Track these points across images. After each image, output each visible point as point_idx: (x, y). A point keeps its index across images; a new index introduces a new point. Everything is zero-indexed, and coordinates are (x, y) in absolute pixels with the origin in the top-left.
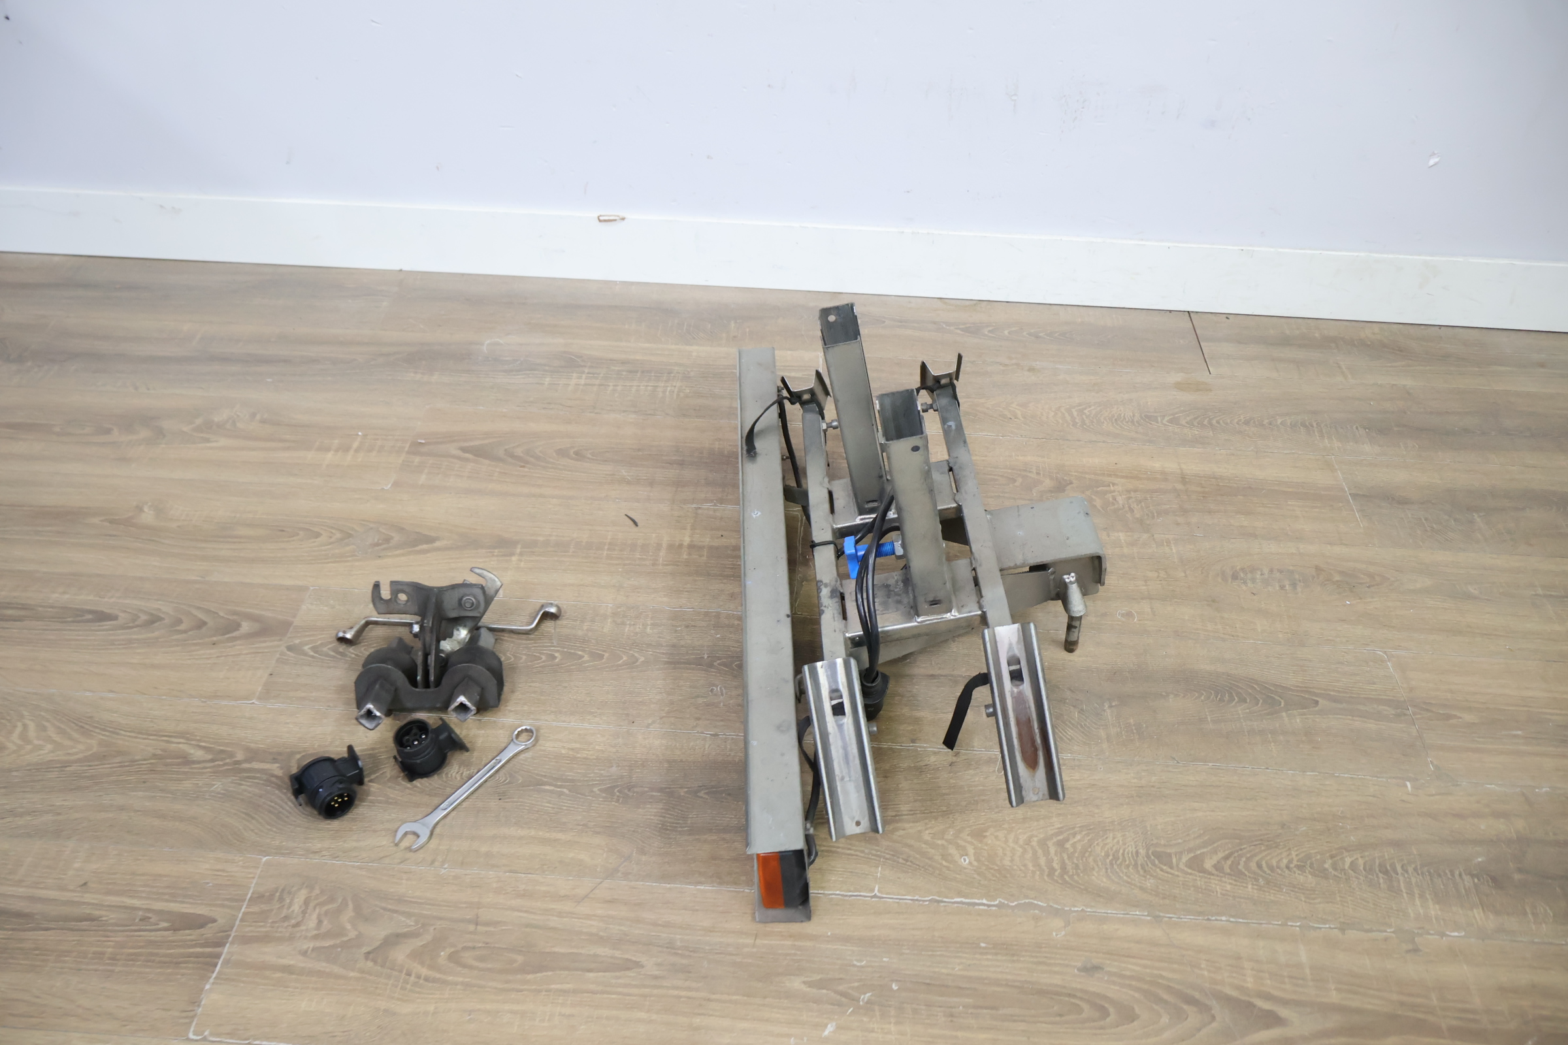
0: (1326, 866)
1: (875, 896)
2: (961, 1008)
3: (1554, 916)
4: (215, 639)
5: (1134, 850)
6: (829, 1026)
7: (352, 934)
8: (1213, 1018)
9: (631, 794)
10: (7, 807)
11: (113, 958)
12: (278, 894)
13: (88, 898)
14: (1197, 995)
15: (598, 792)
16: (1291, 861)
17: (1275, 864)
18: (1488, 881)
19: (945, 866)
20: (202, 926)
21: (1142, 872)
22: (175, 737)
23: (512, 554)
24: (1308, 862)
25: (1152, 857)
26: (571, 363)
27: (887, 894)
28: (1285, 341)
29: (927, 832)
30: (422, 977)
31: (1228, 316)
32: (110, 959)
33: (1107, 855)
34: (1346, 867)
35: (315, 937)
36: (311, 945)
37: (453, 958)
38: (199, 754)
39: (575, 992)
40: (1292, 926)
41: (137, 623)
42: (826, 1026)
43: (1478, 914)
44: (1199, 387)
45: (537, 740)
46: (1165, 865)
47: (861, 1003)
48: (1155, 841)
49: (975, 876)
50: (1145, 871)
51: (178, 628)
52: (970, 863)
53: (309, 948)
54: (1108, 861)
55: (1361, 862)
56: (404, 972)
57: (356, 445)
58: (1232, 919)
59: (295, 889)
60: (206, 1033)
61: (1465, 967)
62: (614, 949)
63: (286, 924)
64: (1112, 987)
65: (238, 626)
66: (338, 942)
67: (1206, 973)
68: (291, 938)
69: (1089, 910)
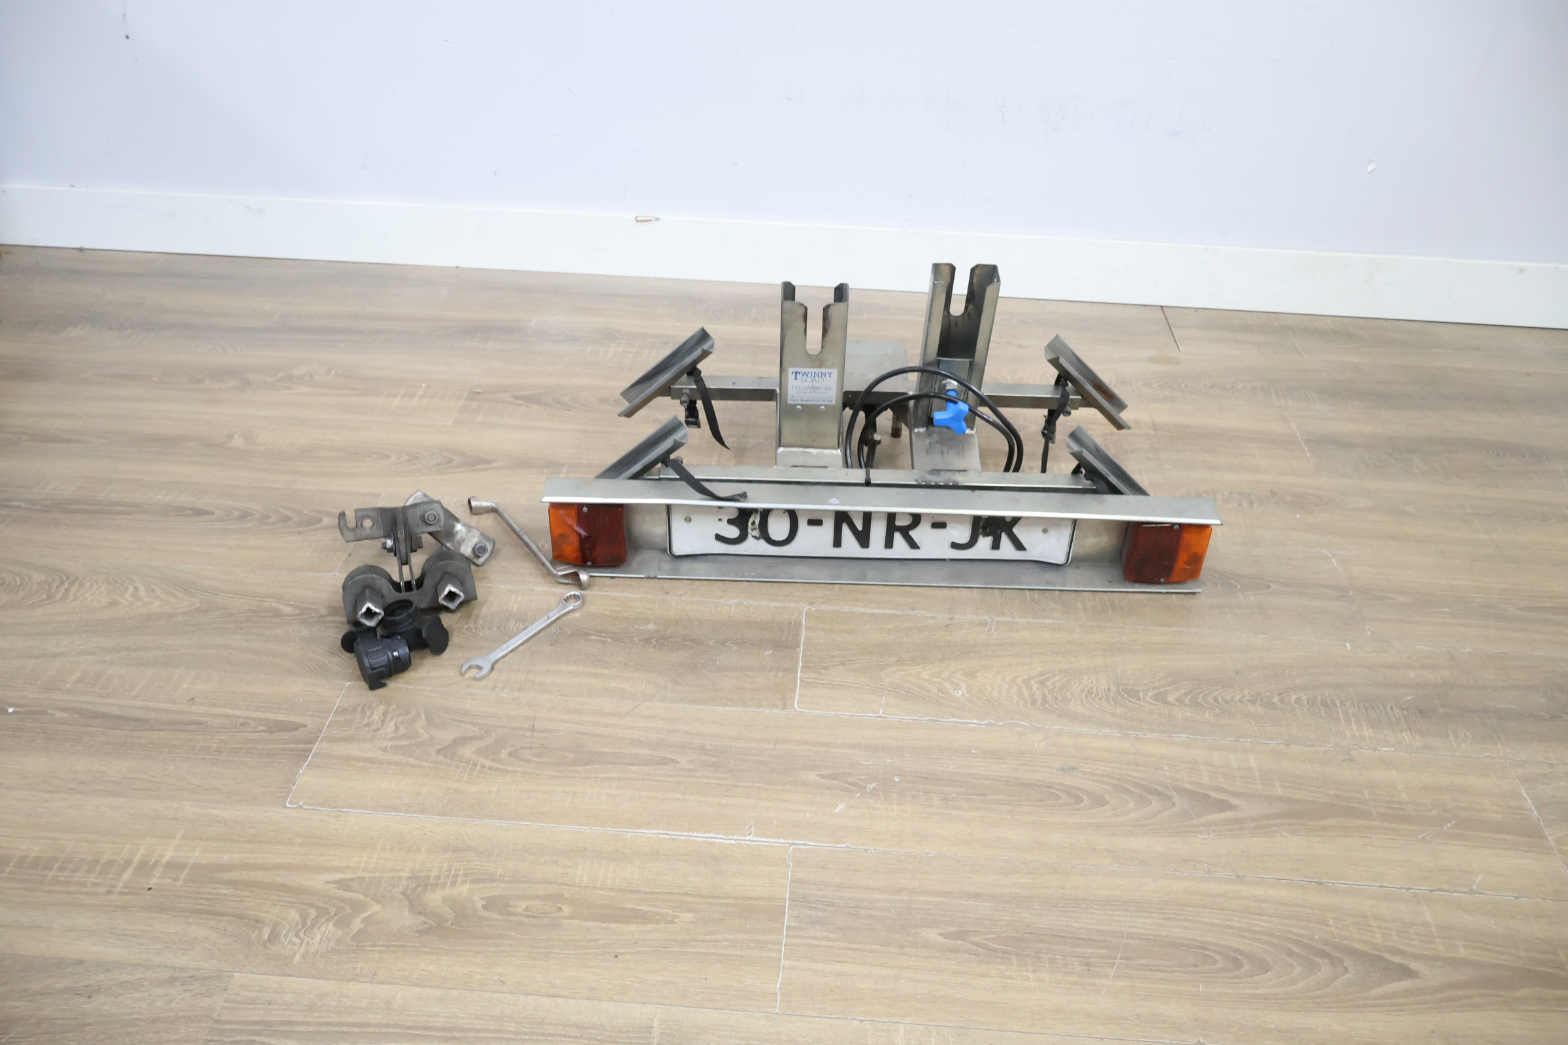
0: (1274, 700)
1: (880, 716)
2: (954, 794)
3: (1473, 738)
4: (299, 529)
5: (1106, 688)
6: (840, 805)
7: (426, 736)
8: (1174, 804)
9: (666, 643)
10: (123, 645)
11: (219, 751)
12: (360, 709)
13: (195, 708)
14: (1160, 788)
15: (637, 641)
16: (1243, 697)
17: (1229, 699)
18: (1415, 713)
19: (941, 697)
20: (296, 729)
21: (1113, 703)
22: (266, 598)
23: (559, 473)
24: (1259, 699)
25: (1122, 693)
26: (610, 336)
27: (890, 715)
28: (1247, 329)
29: (925, 673)
30: (487, 767)
31: (1196, 309)
32: (215, 751)
33: (1083, 691)
34: (1292, 701)
35: (391, 739)
36: (390, 744)
37: (513, 754)
38: (288, 610)
39: (619, 779)
40: (1243, 742)
41: (230, 517)
42: (837, 806)
43: (1406, 736)
44: (1169, 361)
45: (583, 603)
46: (1133, 698)
47: (867, 790)
48: (1124, 682)
49: (967, 703)
50: (1116, 702)
51: (267, 521)
52: (963, 695)
53: (388, 746)
54: (1083, 695)
55: (1305, 698)
56: (471, 762)
57: (420, 393)
58: (1191, 736)
59: (373, 705)
60: (301, 803)
61: (1394, 772)
62: (652, 750)
63: (367, 729)
64: (1086, 782)
65: (320, 520)
66: (413, 742)
67: (1168, 773)
68: (372, 739)
69: (1066, 728)
